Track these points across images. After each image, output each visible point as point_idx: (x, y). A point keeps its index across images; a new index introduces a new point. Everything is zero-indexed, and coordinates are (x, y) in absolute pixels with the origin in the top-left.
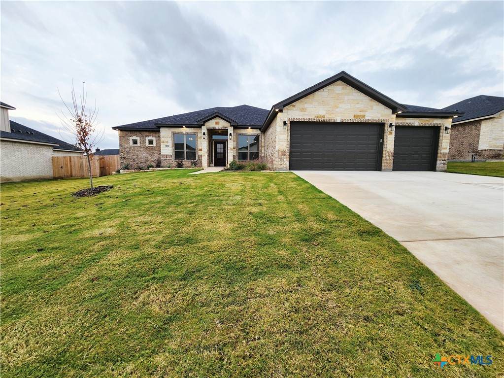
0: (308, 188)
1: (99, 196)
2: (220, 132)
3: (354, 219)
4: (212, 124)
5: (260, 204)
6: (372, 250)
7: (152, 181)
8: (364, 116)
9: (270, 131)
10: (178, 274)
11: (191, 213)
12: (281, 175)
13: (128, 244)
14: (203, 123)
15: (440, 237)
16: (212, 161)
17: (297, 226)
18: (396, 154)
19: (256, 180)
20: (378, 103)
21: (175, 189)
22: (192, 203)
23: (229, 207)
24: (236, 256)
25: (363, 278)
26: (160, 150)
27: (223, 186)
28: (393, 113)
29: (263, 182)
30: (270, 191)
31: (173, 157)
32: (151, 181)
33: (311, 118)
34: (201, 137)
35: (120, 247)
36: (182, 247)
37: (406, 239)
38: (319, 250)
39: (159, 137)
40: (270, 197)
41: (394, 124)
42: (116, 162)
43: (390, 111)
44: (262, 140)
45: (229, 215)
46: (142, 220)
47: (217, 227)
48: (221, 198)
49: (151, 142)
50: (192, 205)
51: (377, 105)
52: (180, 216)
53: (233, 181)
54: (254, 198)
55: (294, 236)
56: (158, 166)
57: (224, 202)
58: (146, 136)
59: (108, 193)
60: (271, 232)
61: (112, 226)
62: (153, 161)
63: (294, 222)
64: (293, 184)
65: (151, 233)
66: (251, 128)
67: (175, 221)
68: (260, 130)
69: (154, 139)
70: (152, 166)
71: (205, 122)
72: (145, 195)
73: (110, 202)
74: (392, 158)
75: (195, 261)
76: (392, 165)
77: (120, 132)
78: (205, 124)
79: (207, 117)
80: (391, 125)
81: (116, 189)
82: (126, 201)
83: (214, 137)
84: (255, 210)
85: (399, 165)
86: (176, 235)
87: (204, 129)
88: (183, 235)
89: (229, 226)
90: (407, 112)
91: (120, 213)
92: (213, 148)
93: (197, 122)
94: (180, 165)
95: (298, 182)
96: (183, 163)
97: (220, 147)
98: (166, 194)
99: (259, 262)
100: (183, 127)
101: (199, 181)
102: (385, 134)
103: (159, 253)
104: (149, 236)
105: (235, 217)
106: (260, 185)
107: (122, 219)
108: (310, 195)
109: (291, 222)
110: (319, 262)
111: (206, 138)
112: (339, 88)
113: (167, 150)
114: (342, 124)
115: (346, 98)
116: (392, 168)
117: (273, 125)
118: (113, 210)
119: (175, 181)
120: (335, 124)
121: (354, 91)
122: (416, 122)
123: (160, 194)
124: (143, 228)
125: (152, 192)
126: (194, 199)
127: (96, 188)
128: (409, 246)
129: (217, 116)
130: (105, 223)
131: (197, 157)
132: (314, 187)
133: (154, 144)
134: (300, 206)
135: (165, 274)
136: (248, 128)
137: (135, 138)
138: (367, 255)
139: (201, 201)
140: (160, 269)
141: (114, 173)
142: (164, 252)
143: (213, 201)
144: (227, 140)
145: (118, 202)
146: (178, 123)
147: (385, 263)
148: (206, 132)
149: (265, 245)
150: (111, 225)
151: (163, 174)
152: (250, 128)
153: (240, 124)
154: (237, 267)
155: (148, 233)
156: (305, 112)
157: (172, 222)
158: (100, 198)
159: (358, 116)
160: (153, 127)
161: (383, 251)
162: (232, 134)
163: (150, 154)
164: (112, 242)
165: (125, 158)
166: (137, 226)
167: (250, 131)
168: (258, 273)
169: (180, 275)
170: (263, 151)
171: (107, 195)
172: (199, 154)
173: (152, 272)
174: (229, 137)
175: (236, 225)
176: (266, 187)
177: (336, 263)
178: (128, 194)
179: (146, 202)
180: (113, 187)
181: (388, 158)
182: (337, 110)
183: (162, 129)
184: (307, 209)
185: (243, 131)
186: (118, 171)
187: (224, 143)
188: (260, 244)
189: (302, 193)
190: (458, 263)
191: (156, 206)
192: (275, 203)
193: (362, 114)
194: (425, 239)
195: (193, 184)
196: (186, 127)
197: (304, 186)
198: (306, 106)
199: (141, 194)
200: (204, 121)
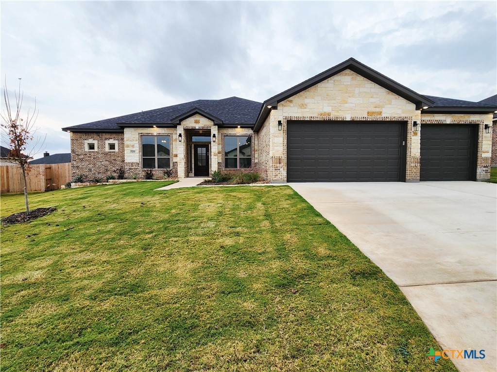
0: (302, 210)
1: (36, 222)
2: (201, 132)
3: (350, 255)
4: (191, 123)
5: (238, 234)
6: (361, 300)
7: (108, 200)
8: (380, 113)
9: (264, 132)
10: (109, 337)
11: (146, 248)
12: (274, 190)
13: (57, 293)
14: (178, 123)
15: (454, 279)
16: (191, 170)
17: (276, 265)
18: (424, 160)
19: (240, 199)
20: (397, 96)
21: (134, 212)
22: (152, 232)
23: (197, 238)
24: (189, 310)
25: (339, 340)
26: (123, 157)
27: (195, 207)
28: (417, 109)
29: (248, 201)
30: (254, 214)
31: (141, 165)
32: (106, 200)
33: (313, 116)
34: (176, 140)
35: (44, 298)
36: (123, 297)
37: (409, 282)
38: (296, 300)
39: (123, 139)
40: (252, 222)
41: (419, 122)
42: (67, 172)
43: (414, 106)
44: (255, 141)
45: (194, 251)
46: (82, 259)
47: (174, 267)
48: (189, 225)
49: (112, 147)
50: (151, 235)
51: (396, 98)
52: (132, 251)
53: (210, 200)
54: (232, 225)
55: (268, 280)
56: (121, 177)
57: (193, 231)
58: (106, 139)
59: (48, 218)
60: (242, 275)
61: (41, 268)
62: (115, 171)
63: (274, 259)
64: (285, 204)
65: (89, 277)
66: (241, 127)
67: (122, 260)
68: (252, 129)
69: (116, 142)
70: (113, 178)
71: (181, 120)
72: (93, 221)
73: (47, 231)
74: (419, 165)
75: (134, 318)
76: (419, 174)
77: (72, 133)
78: (181, 123)
79: (185, 113)
80: (415, 124)
81: (59, 211)
82: (68, 231)
83: (195, 139)
84: (228, 242)
85: (428, 174)
86: (121, 280)
87: (180, 130)
88: (129, 280)
89: (190, 266)
90: (435, 107)
91: (56, 249)
92: (193, 152)
93: (171, 120)
94: (149, 176)
95: (293, 201)
96: (154, 173)
97: (202, 151)
98: (121, 220)
99: (215, 319)
100: (152, 127)
101: (167, 200)
102: (409, 135)
103: (92, 307)
104: (86, 282)
105: (201, 254)
106: (243, 206)
107: (56, 258)
108: (304, 219)
109: (270, 259)
110: (292, 317)
111: (183, 141)
112: (348, 78)
113: (133, 156)
114: (353, 123)
115: (357, 90)
116: (419, 178)
117: (266, 124)
118: (48, 244)
119: (137, 200)
120: (343, 123)
121: (366, 82)
122: (448, 119)
123: (113, 220)
124: (80, 270)
125: (103, 217)
126: (155, 227)
127: (33, 212)
128: (409, 293)
129: (196, 113)
130: (34, 263)
131: (171, 165)
132: (311, 208)
133: (116, 150)
134: (287, 236)
135: (93, 337)
136: (237, 127)
137: (91, 141)
138: (353, 307)
139: (162, 229)
140: (89, 330)
141: (63, 187)
142: (99, 305)
143: (179, 229)
144: (210, 143)
145: (57, 231)
146: (147, 122)
147: (372, 319)
148: (183, 133)
149: (229, 293)
150: (40, 266)
151: (125, 190)
152: (239, 127)
153: (227, 122)
154: (186, 326)
155: (85, 278)
156: (305, 108)
157: (120, 260)
158: (35, 226)
159: (373, 113)
160: (115, 128)
161: (376, 301)
162: (216, 136)
163: (111, 162)
164: (37, 291)
165: (78, 167)
166: (73, 267)
167: (239, 131)
168: (210, 335)
169: (111, 339)
170: (256, 156)
171: (46, 222)
172: (174, 161)
173: (77, 335)
174: (212, 139)
175: (200, 264)
176: (250, 208)
177: (313, 319)
178: (72, 220)
179: (93, 231)
180: (55, 209)
181: (413, 165)
182: (346, 105)
183: (126, 130)
184: (296, 240)
185: (231, 131)
186: (69, 185)
187: (207, 146)
188: (223, 292)
189: (294, 216)
190: (466, 316)
191: (105, 238)
192: (257, 232)
193: (377, 110)
194: (434, 281)
195: (158, 205)
196: (158, 127)
197: (299, 206)
198: (306, 101)
199: (89, 219)
200: (180, 118)
